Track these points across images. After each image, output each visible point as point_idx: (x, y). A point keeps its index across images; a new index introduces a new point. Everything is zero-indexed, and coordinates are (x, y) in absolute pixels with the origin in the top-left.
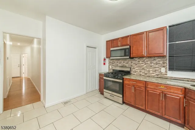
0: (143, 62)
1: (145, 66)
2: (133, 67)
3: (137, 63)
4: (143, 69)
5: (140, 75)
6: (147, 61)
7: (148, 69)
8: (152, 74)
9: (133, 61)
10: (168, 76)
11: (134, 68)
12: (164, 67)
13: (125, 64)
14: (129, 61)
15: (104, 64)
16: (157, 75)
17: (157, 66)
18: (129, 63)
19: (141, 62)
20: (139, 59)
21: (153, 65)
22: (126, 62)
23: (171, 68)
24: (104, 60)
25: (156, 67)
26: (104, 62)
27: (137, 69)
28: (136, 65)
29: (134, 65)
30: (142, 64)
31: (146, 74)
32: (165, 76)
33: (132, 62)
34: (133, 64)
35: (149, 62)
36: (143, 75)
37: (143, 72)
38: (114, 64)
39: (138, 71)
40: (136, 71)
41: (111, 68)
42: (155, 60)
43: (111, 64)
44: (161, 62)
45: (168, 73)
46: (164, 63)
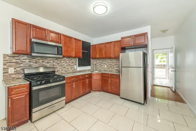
0: (64, 62)
1: (65, 65)
2: (55, 66)
3: (59, 62)
4: (64, 67)
6: (67, 61)
7: (67, 68)
8: (70, 71)
9: (56, 60)
10: (77, 70)
12: (76, 65)
13: (44, 63)
16: (73, 71)
18: (50, 62)
19: (62, 62)
21: (70, 63)
22: (46, 62)
23: (79, 65)
25: (72, 65)
27: (59, 68)
28: (58, 64)
29: (57, 65)
30: (63, 64)
31: (66, 71)
33: (54, 61)
35: (68, 62)
36: (64, 73)
37: (64, 70)
38: (22, 65)
39: (60, 70)
40: (58, 70)
41: (13, 72)
42: (71, 60)
43: (15, 64)
44: (74, 62)
45: (77, 69)
46: (76, 62)
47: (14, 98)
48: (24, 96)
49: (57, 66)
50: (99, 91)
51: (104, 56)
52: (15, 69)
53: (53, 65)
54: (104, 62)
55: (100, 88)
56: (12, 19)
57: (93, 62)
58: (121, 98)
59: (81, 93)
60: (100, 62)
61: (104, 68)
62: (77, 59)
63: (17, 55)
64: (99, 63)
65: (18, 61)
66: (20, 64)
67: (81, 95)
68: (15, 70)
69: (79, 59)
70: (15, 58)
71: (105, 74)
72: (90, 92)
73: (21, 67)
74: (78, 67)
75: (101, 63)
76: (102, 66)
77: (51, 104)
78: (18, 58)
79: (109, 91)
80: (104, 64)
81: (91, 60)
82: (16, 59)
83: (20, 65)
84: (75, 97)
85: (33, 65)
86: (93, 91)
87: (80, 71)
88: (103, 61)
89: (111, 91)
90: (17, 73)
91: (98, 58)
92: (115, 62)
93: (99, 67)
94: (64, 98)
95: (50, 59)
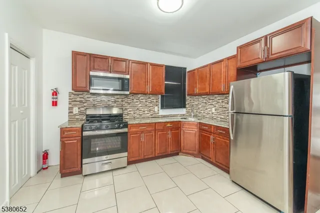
0: (138, 101)
1: (140, 105)
3: (130, 102)
4: (138, 109)
5: (134, 117)
6: (142, 99)
7: (142, 110)
8: (147, 115)
9: (125, 99)
10: (159, 114)
11: (126, 109)
12: (157, 105)
14: (118, 98)
15: (55, 104)
16: (152, 115)
17: (151, 105)
18: (118, 101)
19: (135, 101)
20: (133, 96)
22: (112, 101)
23: (162, 107)
24: (53, 95)
25: (151, 107)
26: (55, 100)
27: (131, 110)
28: (129, 104)
29: (126, 105)
30: (137, 103)
31: (141, 115)
32: (158, 115)
34: (124, 103)
35: (144, 101)
36: (137, 117)
37: (137, 113)
38: (85, 104)
39: (132, 112)
40: (129, 112)
41: (77, 112)
42: (149, 98)
43: (78, 103)
44: (155, 101)
45: (159, 112)
46: (157, 102)
47: (66, 142)
48: (76, 141)
49: (128, 107)
50: (195, 156)
51: (207, 90)
52: (79, 108)
53: (122, 105)
54: (211, 101)
55: (195, 151)
56: (73, 51)
57: (192, 101)
58: (233, 181)
59: (157, 152)
60: (205, 101)
61: (211, 112)
62: (160, 96)
63: (81, 93)
64: (203, 103)
65: (82, 99)
66: (84, 103)
67: (156, 155)
68: (80, 110)
69: (162, 97)
70: (80, 96)
71: (205, 125)
72: (177, 154)
73: (85, 106)
74: (162, 110)
75: (206, 103)
76: (206, 109)
77: (106, 158)
78: (82, 96)
79: (210, 160)
80: (211, 105)
81: (187, 97)
82: (80, 98)
83: (84, 105)
84: (146, 157)
85: (98, 105)
86: (183, 153)
87: (164, 117)
88: (210, 99)
89: (214, 162)
90: (81, 113)
91: (200, 95)
92: (220, 101)
93: (202, 112)
94: (126, 154)
95: (118, 97)
